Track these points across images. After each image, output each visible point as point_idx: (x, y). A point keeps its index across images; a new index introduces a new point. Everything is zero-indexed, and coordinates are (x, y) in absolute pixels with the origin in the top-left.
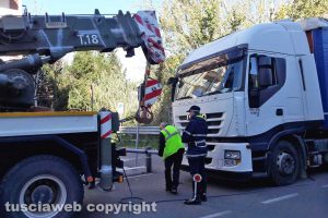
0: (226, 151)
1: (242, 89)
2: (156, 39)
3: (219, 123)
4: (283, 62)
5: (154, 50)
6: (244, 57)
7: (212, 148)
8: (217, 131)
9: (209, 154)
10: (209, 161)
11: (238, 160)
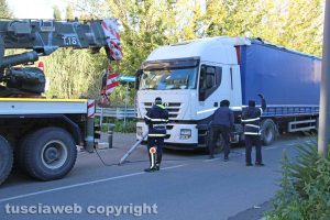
0: (182, 130)
1: (195, 88)
2: (116, 41)
3: (178, 110)
4: (220, 69)
5: (115, 50)
6: (197, 65)
7: (171, 127)
8: (176, 115)
9: (168, 132)
10: (168, 136)
11: (189, 136)
